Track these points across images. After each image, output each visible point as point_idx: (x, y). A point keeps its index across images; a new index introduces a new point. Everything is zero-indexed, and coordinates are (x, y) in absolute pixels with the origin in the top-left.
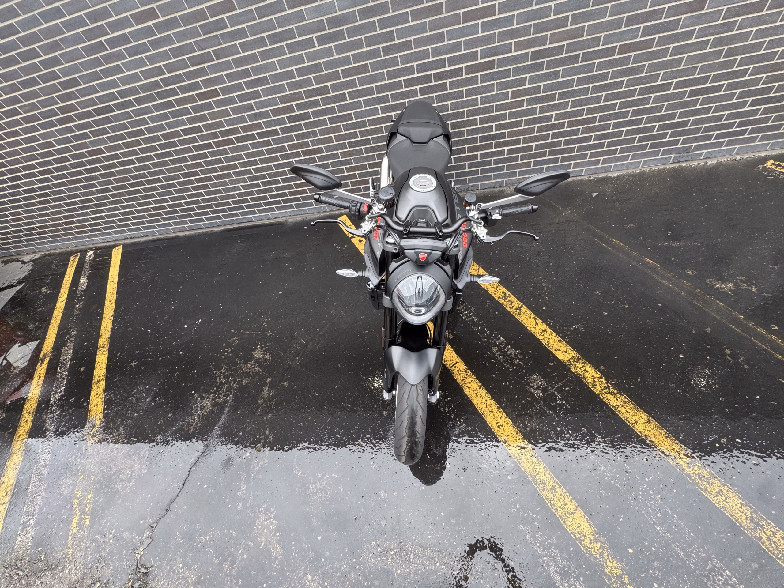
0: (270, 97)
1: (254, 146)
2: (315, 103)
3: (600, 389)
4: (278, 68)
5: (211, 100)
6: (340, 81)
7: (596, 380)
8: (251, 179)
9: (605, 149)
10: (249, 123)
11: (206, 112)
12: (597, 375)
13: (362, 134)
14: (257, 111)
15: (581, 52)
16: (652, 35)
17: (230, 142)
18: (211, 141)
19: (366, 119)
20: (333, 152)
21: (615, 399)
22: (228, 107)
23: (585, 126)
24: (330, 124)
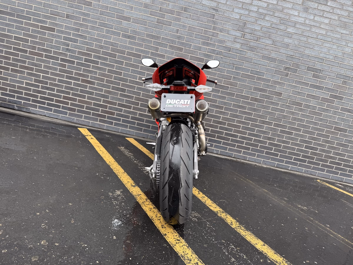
0: (82, 45)
1: (53, 63)
2: (106, 59)
3: (235, 226)
4: (96, 36)
5: (47, 32)
6: (124, 55)
7: (233, 222)
8: (36, 81)
10: (61, 51)
11: (39, 35)
12: (234, 221)
13: (123, 85)
14: (70, 48)
15: (236, 93)
16: (264, 98)
17: (41, 55)
18: (28, 50)
19: (129, 79)
20: (101, 88)
21: (244, 232)
22: (54, 39)
23: (235, 129)
24: (107, 72)
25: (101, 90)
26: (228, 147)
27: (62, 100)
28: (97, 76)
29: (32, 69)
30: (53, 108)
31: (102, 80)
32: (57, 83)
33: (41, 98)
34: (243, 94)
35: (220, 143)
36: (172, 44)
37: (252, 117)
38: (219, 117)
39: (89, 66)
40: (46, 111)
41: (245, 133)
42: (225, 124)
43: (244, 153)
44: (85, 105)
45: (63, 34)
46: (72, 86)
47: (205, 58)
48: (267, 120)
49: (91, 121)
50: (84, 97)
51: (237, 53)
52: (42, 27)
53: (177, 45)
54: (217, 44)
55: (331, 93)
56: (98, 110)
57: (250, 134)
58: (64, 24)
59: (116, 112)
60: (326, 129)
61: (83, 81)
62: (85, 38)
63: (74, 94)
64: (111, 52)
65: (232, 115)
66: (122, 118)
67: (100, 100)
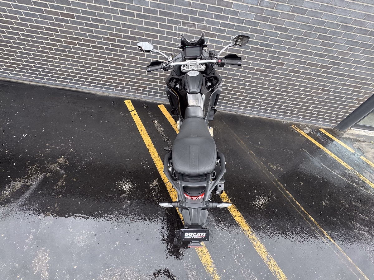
0: (104, 30)
2: (128, 43)
4: (112, 19)
5: (68, 19)
6: (143, 37)
8: (81, 66)
10: (88, 39)
11: (63, 24)
12: (226, 195)
14: (94, 34)
16: (267, 69)
17: (75, 44)
18: (62, 39)
22: (78, 26)
23: (239, 94)
24: (133, 55)
25: (132, 71)
26: (233, 106)
27: (106, 80)
28: (126, 59)
29: (73, 57)
30: (103, 86)
31: (131, 62)
32: (97, 67)
33: (91, 79)
34: (250, 66)
35: (227, 103)
36: (186, 20)
37: (254, 85)
38: (227, 86)
39: (116, 51)
40: (99, 89)
41: (246, 97)
42: (231, 90)
43: (244, 109)
44: (124, 83)
46: (110, 69)
47: (217, 34)
48: (266, 86)
49: (132, 94)
50: (121, 77)
51: (250, 26)
52: (62, 15)
53: (190, 21)
54: (230, 16)
55: (331, 60)
56: (134, 86)
57: (250, 97)
59: (147, 86)
60: (313, 90)
61: (116, 64)
62: (104, 22)
63: (113, 75)
64: (131, 35)
65: (237, 84)
66: (153, 90)
67: (133, 78)
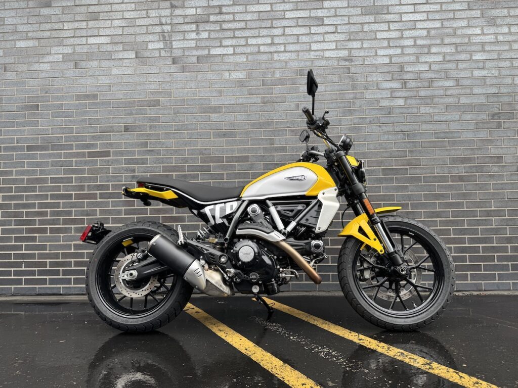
0: (155, 165)
2: (195, 177)
4: (174, 146)
5: (98, 159)
6: (223, 164)
9: (468, 263)
10: (123, 183)
11: (87, 167)
14: (136, 174)
15: (422, 176)
16: (473, 173)
17: (94, 196)
18: (73, 193)
22: (111, 167)
29: (82, 222)
34: (436, 175)
36: (294, 127)
37: (465, 209)
41: (462, 241)
45: (123, 156)
48: (493, 209)
52: (91, 155)
54: (365, 108)
57: (472, 241)
58: (123, 141)
61: (164, 220)
62: (158, 153)
64: (201, 164)
65: (427, 215)
